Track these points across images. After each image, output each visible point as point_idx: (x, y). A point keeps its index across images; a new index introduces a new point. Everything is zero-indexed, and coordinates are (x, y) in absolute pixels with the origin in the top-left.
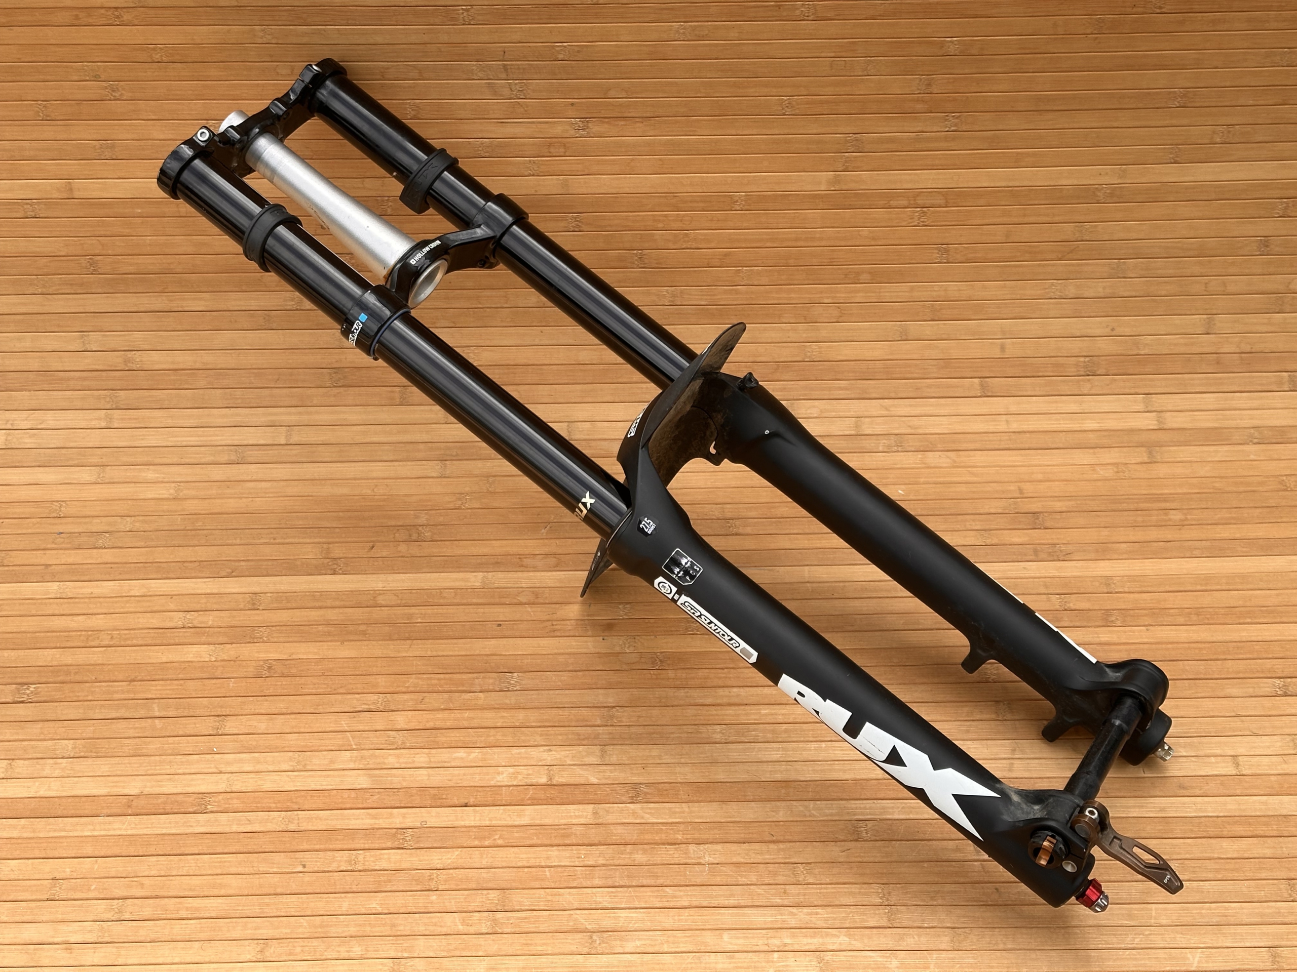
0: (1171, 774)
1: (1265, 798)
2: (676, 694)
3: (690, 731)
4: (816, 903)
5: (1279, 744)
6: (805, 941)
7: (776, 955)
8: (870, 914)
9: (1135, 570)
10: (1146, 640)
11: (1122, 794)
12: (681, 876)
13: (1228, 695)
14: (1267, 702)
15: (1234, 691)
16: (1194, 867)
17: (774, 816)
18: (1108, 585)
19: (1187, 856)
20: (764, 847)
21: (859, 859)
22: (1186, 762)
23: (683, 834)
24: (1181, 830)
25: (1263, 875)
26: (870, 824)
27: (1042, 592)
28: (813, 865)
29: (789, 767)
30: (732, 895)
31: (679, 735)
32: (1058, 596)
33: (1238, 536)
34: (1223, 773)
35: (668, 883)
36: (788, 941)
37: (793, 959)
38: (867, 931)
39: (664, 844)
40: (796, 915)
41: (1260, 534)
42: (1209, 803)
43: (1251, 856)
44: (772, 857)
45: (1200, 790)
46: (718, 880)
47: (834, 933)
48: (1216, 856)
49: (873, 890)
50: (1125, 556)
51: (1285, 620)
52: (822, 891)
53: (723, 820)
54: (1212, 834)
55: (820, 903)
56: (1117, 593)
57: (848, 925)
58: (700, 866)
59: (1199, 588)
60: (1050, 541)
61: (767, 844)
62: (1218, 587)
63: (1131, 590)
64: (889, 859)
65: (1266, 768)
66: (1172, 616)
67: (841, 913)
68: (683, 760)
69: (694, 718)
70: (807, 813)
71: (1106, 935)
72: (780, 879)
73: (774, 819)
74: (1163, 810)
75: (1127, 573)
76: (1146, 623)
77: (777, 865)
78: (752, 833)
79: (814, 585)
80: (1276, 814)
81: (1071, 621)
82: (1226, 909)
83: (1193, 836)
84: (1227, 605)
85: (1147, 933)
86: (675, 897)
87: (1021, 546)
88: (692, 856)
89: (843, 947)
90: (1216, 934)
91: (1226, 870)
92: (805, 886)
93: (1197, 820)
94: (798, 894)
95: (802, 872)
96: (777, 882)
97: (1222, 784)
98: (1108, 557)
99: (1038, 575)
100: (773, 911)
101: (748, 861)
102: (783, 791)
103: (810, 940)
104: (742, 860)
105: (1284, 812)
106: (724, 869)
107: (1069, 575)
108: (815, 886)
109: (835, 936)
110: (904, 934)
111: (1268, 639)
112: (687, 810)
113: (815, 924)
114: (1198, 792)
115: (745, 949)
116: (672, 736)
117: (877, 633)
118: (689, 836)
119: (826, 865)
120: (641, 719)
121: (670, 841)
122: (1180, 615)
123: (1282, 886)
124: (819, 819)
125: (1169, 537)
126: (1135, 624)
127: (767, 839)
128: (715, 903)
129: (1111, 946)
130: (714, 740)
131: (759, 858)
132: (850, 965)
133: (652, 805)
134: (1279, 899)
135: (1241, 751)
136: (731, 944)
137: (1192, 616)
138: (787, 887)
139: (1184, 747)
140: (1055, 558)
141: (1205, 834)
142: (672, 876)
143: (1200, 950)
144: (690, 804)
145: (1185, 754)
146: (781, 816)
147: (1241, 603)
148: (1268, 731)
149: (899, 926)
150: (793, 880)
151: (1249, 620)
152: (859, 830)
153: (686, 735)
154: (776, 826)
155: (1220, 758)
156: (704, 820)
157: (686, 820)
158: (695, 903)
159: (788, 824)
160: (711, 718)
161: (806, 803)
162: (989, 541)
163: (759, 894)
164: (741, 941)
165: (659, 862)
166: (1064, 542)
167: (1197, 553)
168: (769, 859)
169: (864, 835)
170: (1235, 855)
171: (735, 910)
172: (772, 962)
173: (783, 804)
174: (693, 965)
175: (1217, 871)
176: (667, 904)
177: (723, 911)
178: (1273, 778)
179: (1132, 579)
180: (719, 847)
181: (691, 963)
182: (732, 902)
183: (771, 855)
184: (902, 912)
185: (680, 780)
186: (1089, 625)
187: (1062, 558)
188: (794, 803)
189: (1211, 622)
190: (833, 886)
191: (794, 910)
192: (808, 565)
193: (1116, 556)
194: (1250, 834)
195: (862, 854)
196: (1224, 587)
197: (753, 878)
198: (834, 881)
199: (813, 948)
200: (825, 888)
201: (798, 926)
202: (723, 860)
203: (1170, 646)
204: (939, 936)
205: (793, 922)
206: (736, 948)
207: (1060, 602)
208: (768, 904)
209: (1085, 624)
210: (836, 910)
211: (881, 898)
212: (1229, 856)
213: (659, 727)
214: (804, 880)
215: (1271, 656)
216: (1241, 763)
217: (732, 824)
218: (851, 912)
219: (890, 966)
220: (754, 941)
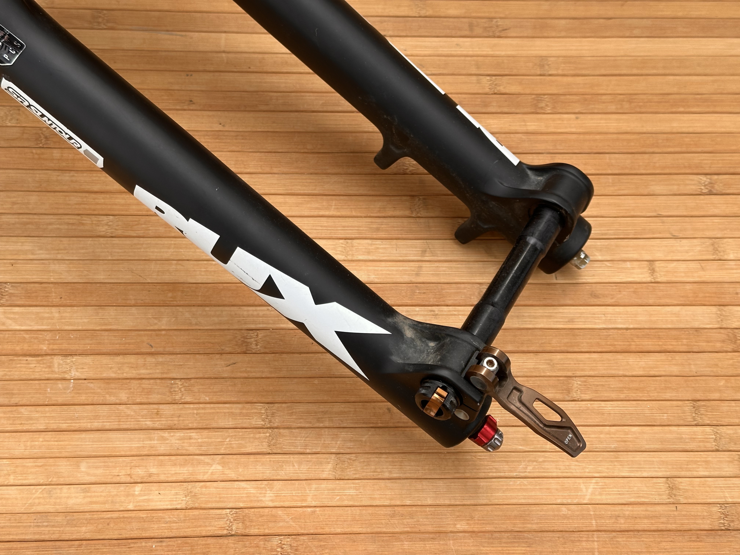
0: (584, 281)
1: (678, 308)
2: (59, 178)
3: (71, 221)
4: (190, 425)
5: (699, 248)
6: (174, 470)
7: (138, 488)
8: (250, 438)
9: (571, 50)
10: (574, 130)
11: (530, 302)
12: (40, 394)
13: (652, 193)
14: (690, 201)
15: (657, 188)
16: (597, 386)
17: (156, 324)
18: (542, 66)
19: (592, 373)
20: (140, 360)
21: (245, 375)
22: (600, 267)
23: (49, 344)
24: (587, 343)
25: (668, 396)
26: (261, 334)
27: (473, 72)
28: (192, 381)
29: (179, 267)
30: (96, 417)
31: (58, 226)
32: (488, 78)
33: (680, 14)
34: (638, 280)
35: (24, 402)
36: (153, 470)
37: (157, 492)
38: (243, 459)
39: (25, 355)
40: (167, 439)
41: (703, 13)
42: (620, 313)
43: (657, 373)
44: (148, 371)
45: (612, 299)
46: (83, 398)
47: (207, 460)
48: (621, 373)
49: (255, 411)
50: (563, 34)
51: (718, 109)
52: (200, 411)
53: (98, 328)
54: (619, 348)
55: (195, 425)
56: (550, 75)
57: (222, 451)
58: (63, 382)
59: (635, 71)
60: (487, 15)
61: (145, 356)
62: (655, 71)
63: (566, 72)
64: (276, 375)
65: (683, 275)
66: (604, 102)
67: (216, 437)
68: (59, 257)
69: (77, 206)
70: (194, 321)
71: (499, 462)
72: (155, 398)
73: (156, 327)
74: (571, 321)
75: (564, 53)
76: (577, 111)
77: (152, 381)
78: (129, 344)
79: (231, 56)
80: (688, 326)
81: (500, 107)
82: (627, 433)
83: (599, 350)
84: (661, 92)
85: (541, 460)
86: (30, 419)
87: (456, 20)
88: (57, 370)
89: (215, 477)
90: (612, 461)
91: (629, 389)
92: (181, 406)
93: (605, 333)
94: (172, 416)
95: (180, 389)
96: (150, 401)
97: (634, 292)
98: (546, 35)
99: (471, 53)
100: (141, 435)
101: (121, 376)
102: (170, 295)
103: (178, 469)
104: (113, 375)
105: (696, 325)
106: (92, 385)
107: (503, 53)
108: (192, 406)
109: (208, 464)
110: (283, 462)
111: (699, 130)
112: (57, 315)
113: (187, 450)
114: (610, 301)
115: (104, 480)
116: (50, 227)
117: (293, 115)
118: (55, 347)
119: (208, 381)
120: (15, 206)
121: (33, 352)
122: (612, 102)
123: (686, 409)
124: (206, 328)
125: (611, 14)
126: (564, 111)
127: (143, 350)
128: (76, 426)
129: (502, 474)
130: (99, 234)
131: (133, 373)
132: (220, 498)
133: (17, 309)
134: (682, 422)
135: (659, 255)
136: (88, 474)
137: (624, 103)
138: (162, 407)
139: (601, 251)
140: (491, 34)
141: (612, 348)
142: (30, 393)
143: (594, 480)
144: (62, 308)
145: (600, 258)
146: (164, 324)
147: (675, 90)
148: (689, 234)
149: (279, 451)
150: (169, 399)
151: (681, 109)
152: (249, 340)
153: (66, 227)
154: (157, 335)
155: (635, 263)
156: (75, 328)
157: (54, 328)
158: (54, 426)
159: (171, 333)
160: (98, 207)
161: (194, 309)
162: (423, 13)
163: (128, 416)
164: (100, 471)
165: (16, 377)
166: (502, 15)
167: (636, 32)
168: (144, 374)
169: (254, 346)
170: (641, 373)
171: (97, 435)
172: (133, 495)
173: (168, 310)
174: (42, 501)
175: (621, 390)
176: (20, 428)
177: (83, 435)
178: (688, 287)
179: (568, 59)
180: (88, 360)
181: (39, 498)
182: (96, 425)
183: (147, 369)
184: (285, 436)
185: (52, 280)
186: (518, 111)
187: (498, 34)
188: (180, 309)
189: (643, 110)
190: (212, 405)
191: (166, 434)
192: (225, 32)
193: (554, 34)
194: (658, 348)
195: (248, 369)
196: (661, 71)
197: (123, 396)
198: (215, 399)
199: (181, 478)
200: (204, 408)
201: (168, 452)
202: (91, 375)
203: (598, 137)
204: (321, 463)
205: (162, 449)
206: (93, 479)
207: (490, 85)
208: (137, 427)
209: (513, 110)
210: (212, 433)
211: (263, 420)
212: (634, 373)
213: (36, 217)
214: (181, 399)
215: (699, 150)
216: (657, 269)
217: (106, 333)
218: (229, 436)
219: (263, 499)
220: (116, 471)
